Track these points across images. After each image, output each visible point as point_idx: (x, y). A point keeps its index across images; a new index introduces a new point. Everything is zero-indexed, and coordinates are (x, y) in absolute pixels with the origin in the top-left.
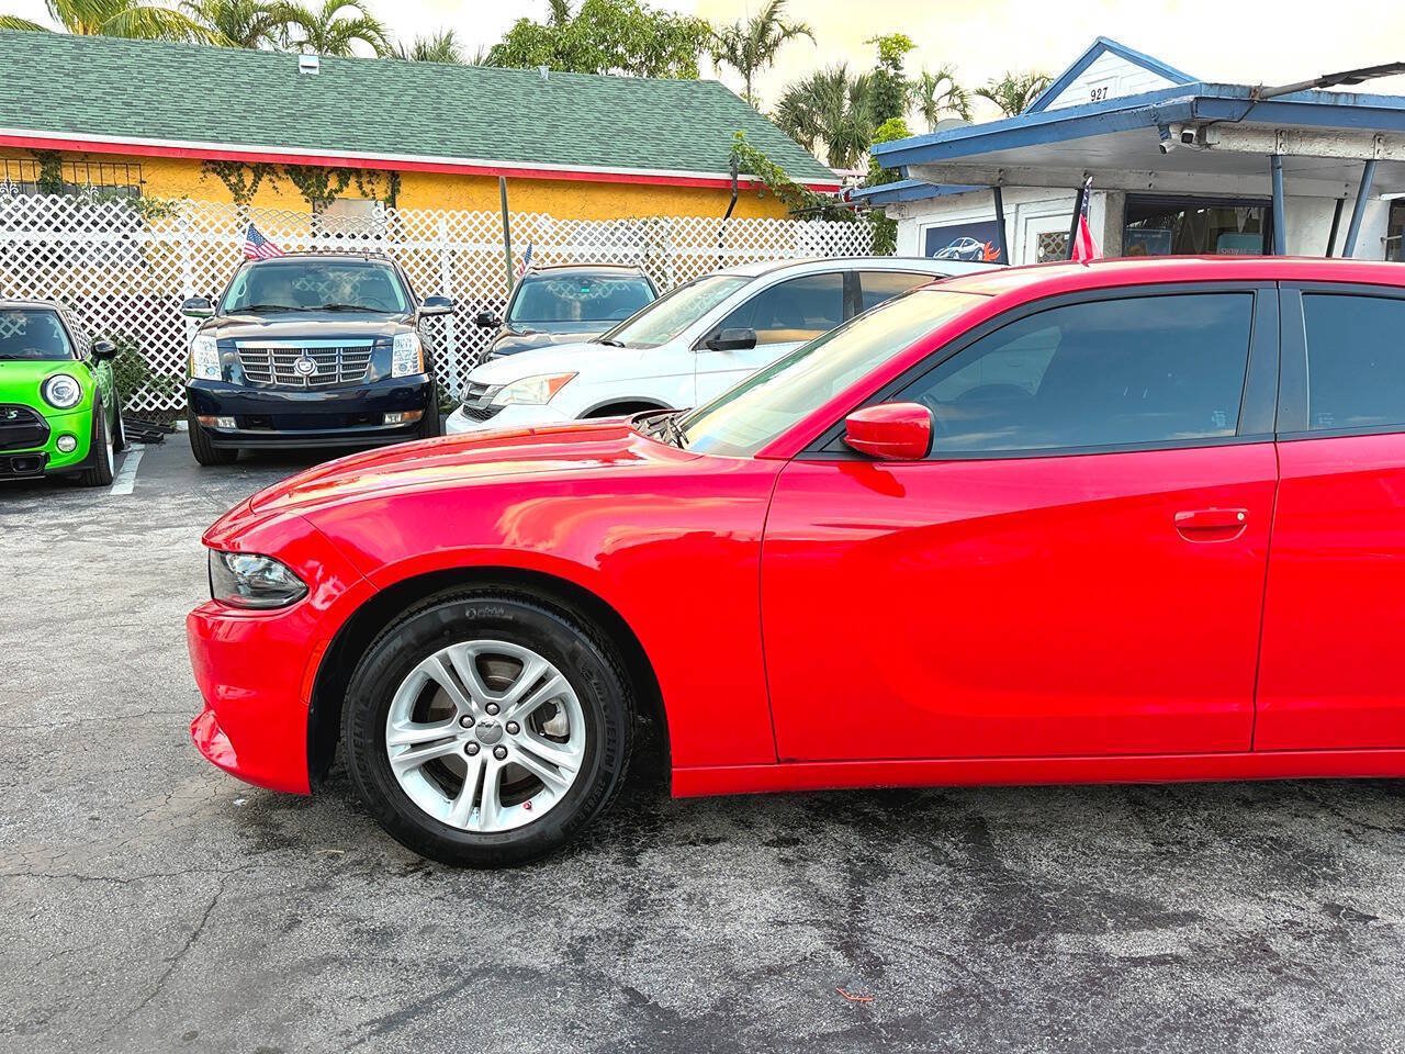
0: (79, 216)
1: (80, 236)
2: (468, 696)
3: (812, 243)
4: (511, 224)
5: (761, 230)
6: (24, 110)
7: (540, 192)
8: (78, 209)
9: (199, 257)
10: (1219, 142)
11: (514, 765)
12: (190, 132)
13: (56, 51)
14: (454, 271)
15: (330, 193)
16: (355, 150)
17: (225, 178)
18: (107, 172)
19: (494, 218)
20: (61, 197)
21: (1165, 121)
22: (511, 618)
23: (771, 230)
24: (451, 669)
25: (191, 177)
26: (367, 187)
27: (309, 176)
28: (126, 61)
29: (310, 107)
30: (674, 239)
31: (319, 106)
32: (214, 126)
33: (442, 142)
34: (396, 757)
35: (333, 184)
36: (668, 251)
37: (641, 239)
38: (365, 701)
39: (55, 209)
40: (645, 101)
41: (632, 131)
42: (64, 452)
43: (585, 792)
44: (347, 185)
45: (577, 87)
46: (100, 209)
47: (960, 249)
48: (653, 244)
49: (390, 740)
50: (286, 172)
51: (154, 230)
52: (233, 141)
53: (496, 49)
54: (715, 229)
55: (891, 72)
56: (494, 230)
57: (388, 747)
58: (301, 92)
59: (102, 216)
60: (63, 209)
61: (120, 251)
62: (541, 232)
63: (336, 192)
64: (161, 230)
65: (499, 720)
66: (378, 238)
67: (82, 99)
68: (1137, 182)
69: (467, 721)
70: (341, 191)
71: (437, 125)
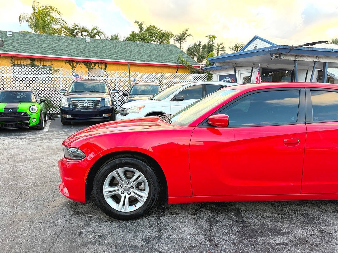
0: (38, 72)
1: (39, 76)
2: (122, 180)
3: (194, 78)
4: (131, 74)
5: (183, 76)
6: (27, 49)
7: (136, 67)
8: (38, 70)
9: (64, 80)
10: (283, 57)
11: (132, 196)
12: (62, 54)
13: (34, 37)
14: (118, 84)
15: (92, 67)
16: (98, 58)
17: (70, 64)
18: (45, 62)
19: (127, 73)
20: (35, 68)
21: (272, 53)
22: (132, 162)
23: (186, 75)
24: (118, 174)
25: (62, 64)
26: (100, 66)
27: (88, 64)
28: (50, 39)
29: (88, 49)
30: (165, 77)
31: (90, 49)
32: (67, 53)
33: (116, 57)
34: (105, 194)
35: (93, 65)
36: (164, 80)
37: (158, 77)
38: (98, 181)
39: (33, 70)
40: (159, 49)
41: (156, 55)
42: (33, 122)
43: (148, 203)
44: (96, 66)
45: (145, 46)
46: (43, 70)
47: (226, 80)
48: (160, 78)
49: (104, 190)
50: (83, 63)
51: (54, 75)
52: (72, 56)
53: (127, 38)
54: (174, 75)
55: (211, 43)
56: (127, 75)
57: (104, 192)
58: (86, 46)
59: (43, 72)
60: (35, 70)
61: (47, 79)
62: (137, 76)
63: (93, 67)
64: (56, 75)
65: (129, 186)
66: (102, 77)
67: (40, 47)
68: (265, 66)
69: (122, 186)
70: (95, 67)
71: (115, 53)
